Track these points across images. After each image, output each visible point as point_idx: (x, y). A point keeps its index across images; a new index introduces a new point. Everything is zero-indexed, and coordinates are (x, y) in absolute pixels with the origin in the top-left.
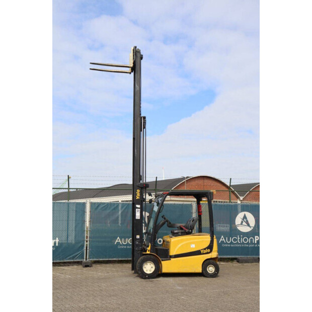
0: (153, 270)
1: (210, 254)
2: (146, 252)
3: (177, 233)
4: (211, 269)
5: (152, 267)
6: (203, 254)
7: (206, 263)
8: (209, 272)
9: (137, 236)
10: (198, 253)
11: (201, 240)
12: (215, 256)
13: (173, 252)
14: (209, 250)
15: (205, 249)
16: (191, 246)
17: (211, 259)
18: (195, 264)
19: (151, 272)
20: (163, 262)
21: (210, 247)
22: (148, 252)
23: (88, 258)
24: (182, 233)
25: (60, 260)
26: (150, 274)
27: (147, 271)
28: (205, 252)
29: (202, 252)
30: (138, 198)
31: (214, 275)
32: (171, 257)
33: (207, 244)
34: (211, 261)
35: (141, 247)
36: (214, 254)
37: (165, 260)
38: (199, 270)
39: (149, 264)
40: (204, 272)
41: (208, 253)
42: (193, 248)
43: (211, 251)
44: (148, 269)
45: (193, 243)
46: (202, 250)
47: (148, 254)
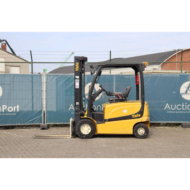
0: (90, 131)
1: (141, 119)
2: (84, 116)
3: (112, 100)
4: (141, 131)
5: (89, 129)
6: (134, 118)
7: (136, 127)
8: (140, 134)
10: (129, 117)
11: (132, 106)
12: (145, 120)
13: (106, 117)
14: (139, 115)
15: (136, 114)
16: (124, 112)
17: (141, 122)
18: (127, 127)
19: (88, 133)
20: (98, 125)
21: (141, 113)
22: (85, 117)
23: (45, 122)
24: (116, 100)
25: (21, 123)
26: (87, 135)
27: (84, 132)
28: (136, 116)
29: (133, 116)
31: (144, 137)
32: (105, 121)
33: (138, 110)
34: (141, 124)
35: (80, 112)
36: (145, 118)
37: (100, 123)
38: (131, 132)
39: (86, 126)
40: (135, 134)
41: (138, 117)
42: (125, 113)
43: (142, 116)
44: (85, 131)
45: (125, 109)
46: (133, 115)
47: (85, 118)
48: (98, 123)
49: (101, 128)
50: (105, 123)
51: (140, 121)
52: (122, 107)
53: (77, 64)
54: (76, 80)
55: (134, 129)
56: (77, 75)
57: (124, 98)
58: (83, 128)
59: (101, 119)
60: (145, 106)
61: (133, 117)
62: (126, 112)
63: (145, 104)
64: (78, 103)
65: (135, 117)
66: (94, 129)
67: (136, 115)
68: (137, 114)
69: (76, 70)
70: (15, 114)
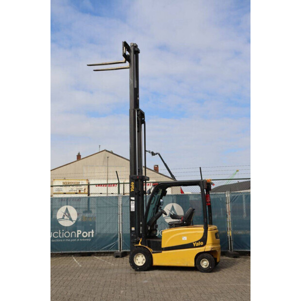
0: (144, 262)
1: (204, 248)
2: (138, 244)
3: (171, 225)
5: (143, 260)
6: (196, 247)
7: (199, 257)
8: (203, 266)
10: (190, 246)
11: (193, 232)
12: (209, 250)
13: (164, 246)
14: (202, 243)
15: (197, 242)
16: (183, 239)
17: (204, 252)
18: (187, 258)
20: (153, 255)
21: (204, 240)
25: (95, 250)
27: (139, 263)
28: (198, 244)
29: (194, 244)
30: (132, 190)
31: (209, 270)
32: (162, 249)
33: (200, 237)
34: (205, 254)
36: (208, 248)
38: (192, 264)
39: (141, 256)
40: (198, 266)
41: (201, 246)
42: (185, 240)
43: (205, 244)
44: (140, 261)
45: (185, 235)
46: (194, 242)
47: (140, 246)
48: (153, 253)
49: (158, 259)
50: (161, 252)
52: (182, 233)
53: (133, 183)
54: (131, 202)
55: (197, 261)
56: (133, 197)
57: (186, 221)
58: (138, 258)
59: (159, 248)
60: (208, 232)
62: (186, 239)
63: (209, 229)
64: (133, 229)
65: (196, 245)
66: (149, 259)
68: (199, 242)
70: (90, 240)
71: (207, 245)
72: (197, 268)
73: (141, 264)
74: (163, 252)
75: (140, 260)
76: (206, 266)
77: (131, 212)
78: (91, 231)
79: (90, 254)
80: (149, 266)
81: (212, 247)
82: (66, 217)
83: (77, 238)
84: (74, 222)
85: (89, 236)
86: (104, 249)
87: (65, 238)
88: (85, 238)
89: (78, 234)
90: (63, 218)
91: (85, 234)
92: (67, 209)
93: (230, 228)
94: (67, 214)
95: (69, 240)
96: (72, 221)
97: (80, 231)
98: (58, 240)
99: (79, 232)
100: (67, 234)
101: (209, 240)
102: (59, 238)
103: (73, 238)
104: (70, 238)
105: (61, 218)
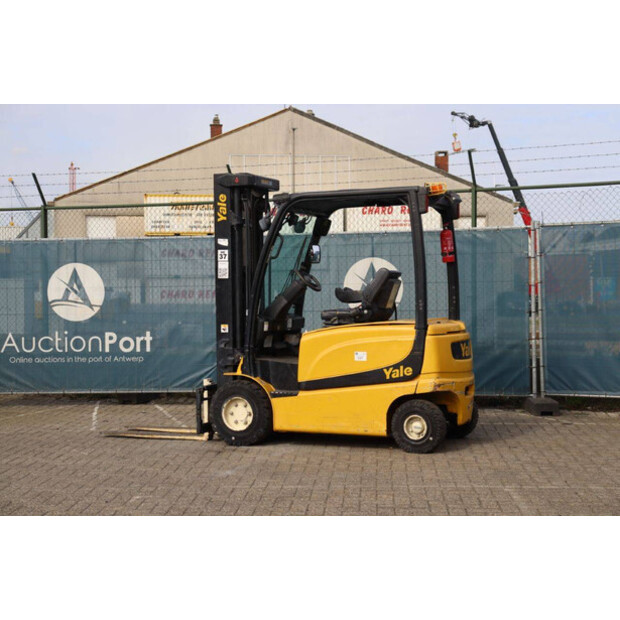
0: (250, 420)
1: (413, 383)
2: (235, 371)
3: (329, 318)
4: (416, 428)
6: (392, 381)
7: (399, 410)
8: (410, 436)
9: (223, 326)
10: (374, 377)
11: (387, 339)
12: (429, 389)
13: (303, 376)
14: (409, 371)
15: (396, 366)
16: (356, 357)
18: (367, 410)
19: (245, 428)
20: (274, 401)
21: (415, 361)
22: (239, 372)
26: (241, 432)
27: (236, 422)
28: (397, 374)
29: (387, 373)
31: (426, 446)
32: (299, 387)
33: (404, 352)
34: (417, 403)
35: (231, 358)
36: (426, 383)
37: (280, 396)
38: (380, 428)
39: (240, 404)
40: (395, 434)
41: (405, 379)
42: (362, 362)
43: (416, 374)
44: (239, 418)
45: (362, 348)
46: (388, 368)
47: (238, 377)
48: (274, 396)
49: (289, 413)
50: (296, 395)
51: (411, 392)
52: (353, 342)
54: (219, 252)
55: (394, 420)
56: (223, 237)
57: (368, 309)
58: (233, 409)
59: (290, 384)
60: (428, 338)
61: (388, 377)
62: (365, 359)
63: (429, 332)
64: (225, 328)
65: (393, 376)
66: (264, 414)
67: (397, 371)
68: (402, 367)
69: (219, 220)
70: (140, 359)
71: (421, 376)
72: (392, 440)
73: (241, 427)
74: (302, 394)
75: (239, 416)
76: (419, 434)
77: (219, 282)
78: (145, 335)
79: (144, 399)
80: (263, 432)
81: (437, 381)
82: (72, 296)
83: (104, 354)
84: (97, 309)
85: (138, 350)
86: (181, 386)
87: (71, 353)
88: (127, 355)
89: (108, 342)
90: (65, 298)
91: (127, 344)
92: (75, 272)
93: (537, 334)
94: (75, 287)
95: (84, 360)
96: (91, 306)
97: (114, 336)
98: (53, 360)
99: (111, 338)
100: (78, 344)
101: (430, 362)
102: (55, 354)
103: (95, 353)
104: (85, 354)
105: (60, 297)
